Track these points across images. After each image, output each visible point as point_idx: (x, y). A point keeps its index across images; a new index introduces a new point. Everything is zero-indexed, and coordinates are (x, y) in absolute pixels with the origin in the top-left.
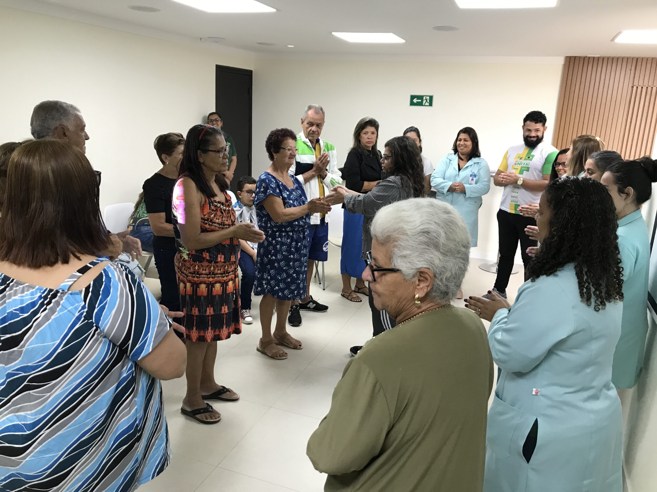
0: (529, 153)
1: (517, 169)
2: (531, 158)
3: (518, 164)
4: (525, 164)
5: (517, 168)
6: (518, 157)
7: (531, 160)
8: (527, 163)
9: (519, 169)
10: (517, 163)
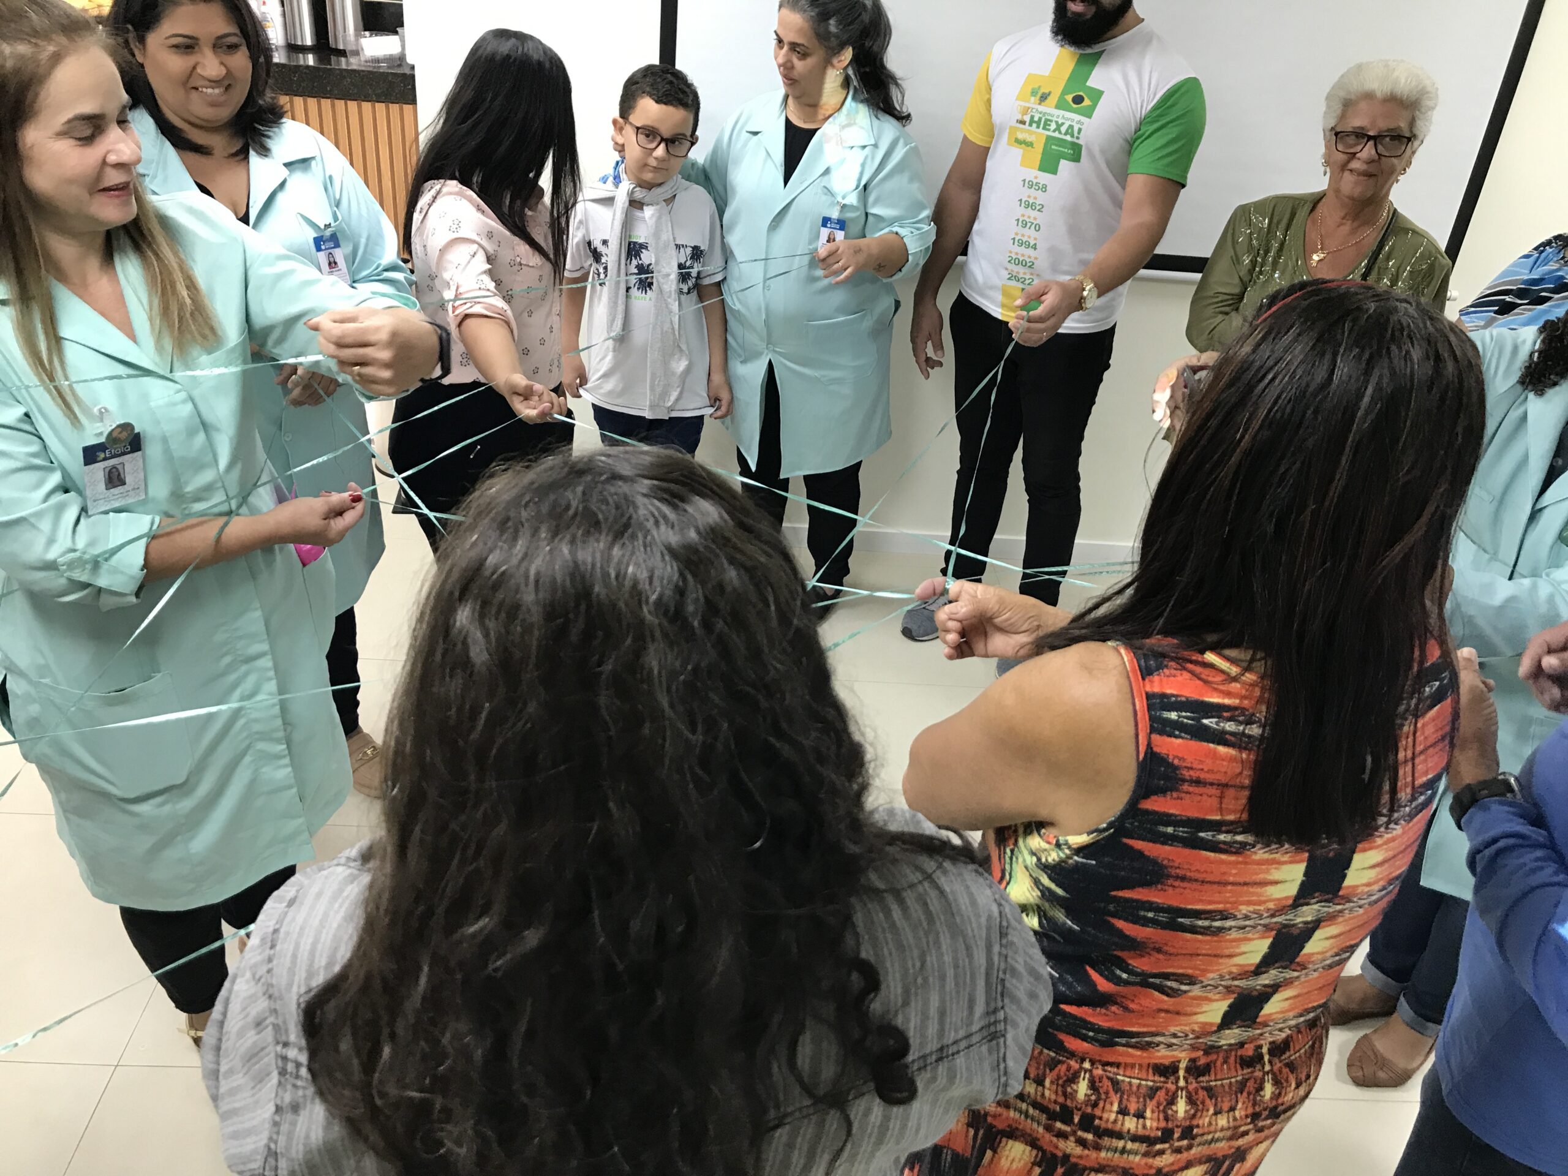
0: (1079, 76)
1: (1030, 144)
2: (1087, 102)
3: (1032, 122)
4: (1063, 129)
5: (1029, 139)
6: (1034, 93)
7: (1088, 113)
8: (1071, 127)
9: (1039, 148)
10: (1027, 118)
